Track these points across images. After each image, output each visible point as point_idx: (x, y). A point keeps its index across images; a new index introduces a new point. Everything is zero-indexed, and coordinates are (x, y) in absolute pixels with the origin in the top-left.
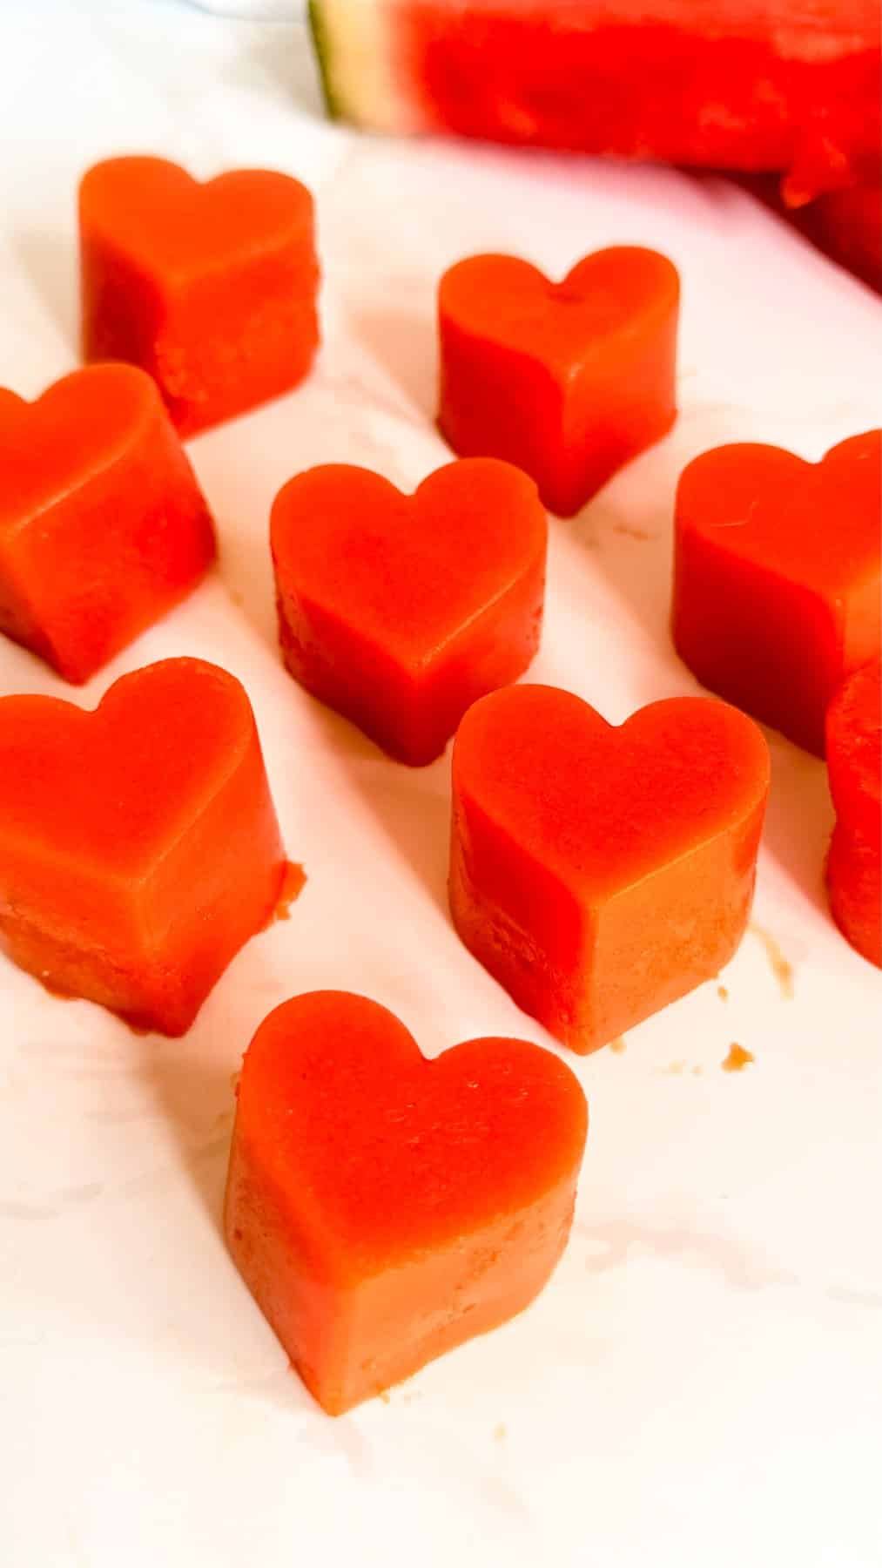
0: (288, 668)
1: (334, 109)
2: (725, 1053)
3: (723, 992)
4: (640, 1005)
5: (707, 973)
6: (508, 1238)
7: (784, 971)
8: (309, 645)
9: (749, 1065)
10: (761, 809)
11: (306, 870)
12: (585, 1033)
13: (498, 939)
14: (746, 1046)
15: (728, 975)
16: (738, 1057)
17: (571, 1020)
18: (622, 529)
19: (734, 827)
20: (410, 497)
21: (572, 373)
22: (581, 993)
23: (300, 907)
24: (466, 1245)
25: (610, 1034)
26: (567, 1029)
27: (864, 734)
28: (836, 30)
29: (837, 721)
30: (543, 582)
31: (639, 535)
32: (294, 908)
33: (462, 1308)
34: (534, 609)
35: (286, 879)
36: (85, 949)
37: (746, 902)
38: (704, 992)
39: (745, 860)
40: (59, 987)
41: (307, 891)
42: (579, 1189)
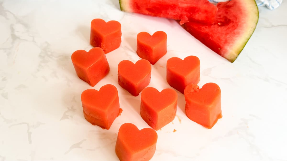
0: (119, 84)
1: (121, 9)
2: (173, 130)
3: (173, 123)
4: (163, 125)
5: (171, 121)
6: (149, 149)
7: (180, 121)
8: (123, 82)
9: (176, 132)
10: (177, 101)
11: (123, 109)
12: (157, 128)
13: (146, 117)
14: (176, 129)
15: (174, 121)
16: (175, 131)
17: (155, 126)
18: (160, 66)
19: (173, 104)
20: (135, 64)
21: (154, 48)
22: (156, 123)
23: (122, 114)
24: (145, 150)
25: (159, 128)
26: (155, 127)
27: (188, 93)
28: (186, 3)
29: (185, 91)
30: (151, 74)
31: (162, 67)
32: (121, 114)
33: (144, 158)
34: (150, 77)
35: (120, 110)
36: (98, 119)
37: (175, 112)
38: (171, 123)
39: (175, 107)
40: (94, 124)
41: (123, 111)
42: (157, 145)
